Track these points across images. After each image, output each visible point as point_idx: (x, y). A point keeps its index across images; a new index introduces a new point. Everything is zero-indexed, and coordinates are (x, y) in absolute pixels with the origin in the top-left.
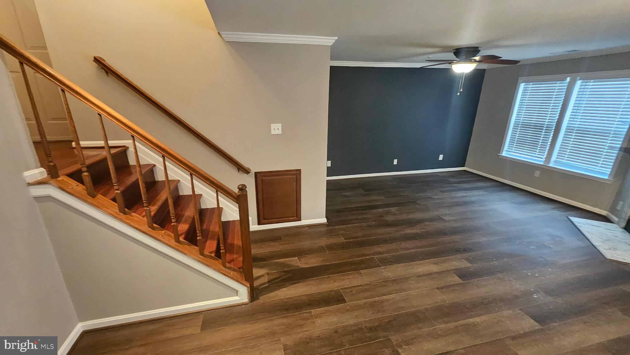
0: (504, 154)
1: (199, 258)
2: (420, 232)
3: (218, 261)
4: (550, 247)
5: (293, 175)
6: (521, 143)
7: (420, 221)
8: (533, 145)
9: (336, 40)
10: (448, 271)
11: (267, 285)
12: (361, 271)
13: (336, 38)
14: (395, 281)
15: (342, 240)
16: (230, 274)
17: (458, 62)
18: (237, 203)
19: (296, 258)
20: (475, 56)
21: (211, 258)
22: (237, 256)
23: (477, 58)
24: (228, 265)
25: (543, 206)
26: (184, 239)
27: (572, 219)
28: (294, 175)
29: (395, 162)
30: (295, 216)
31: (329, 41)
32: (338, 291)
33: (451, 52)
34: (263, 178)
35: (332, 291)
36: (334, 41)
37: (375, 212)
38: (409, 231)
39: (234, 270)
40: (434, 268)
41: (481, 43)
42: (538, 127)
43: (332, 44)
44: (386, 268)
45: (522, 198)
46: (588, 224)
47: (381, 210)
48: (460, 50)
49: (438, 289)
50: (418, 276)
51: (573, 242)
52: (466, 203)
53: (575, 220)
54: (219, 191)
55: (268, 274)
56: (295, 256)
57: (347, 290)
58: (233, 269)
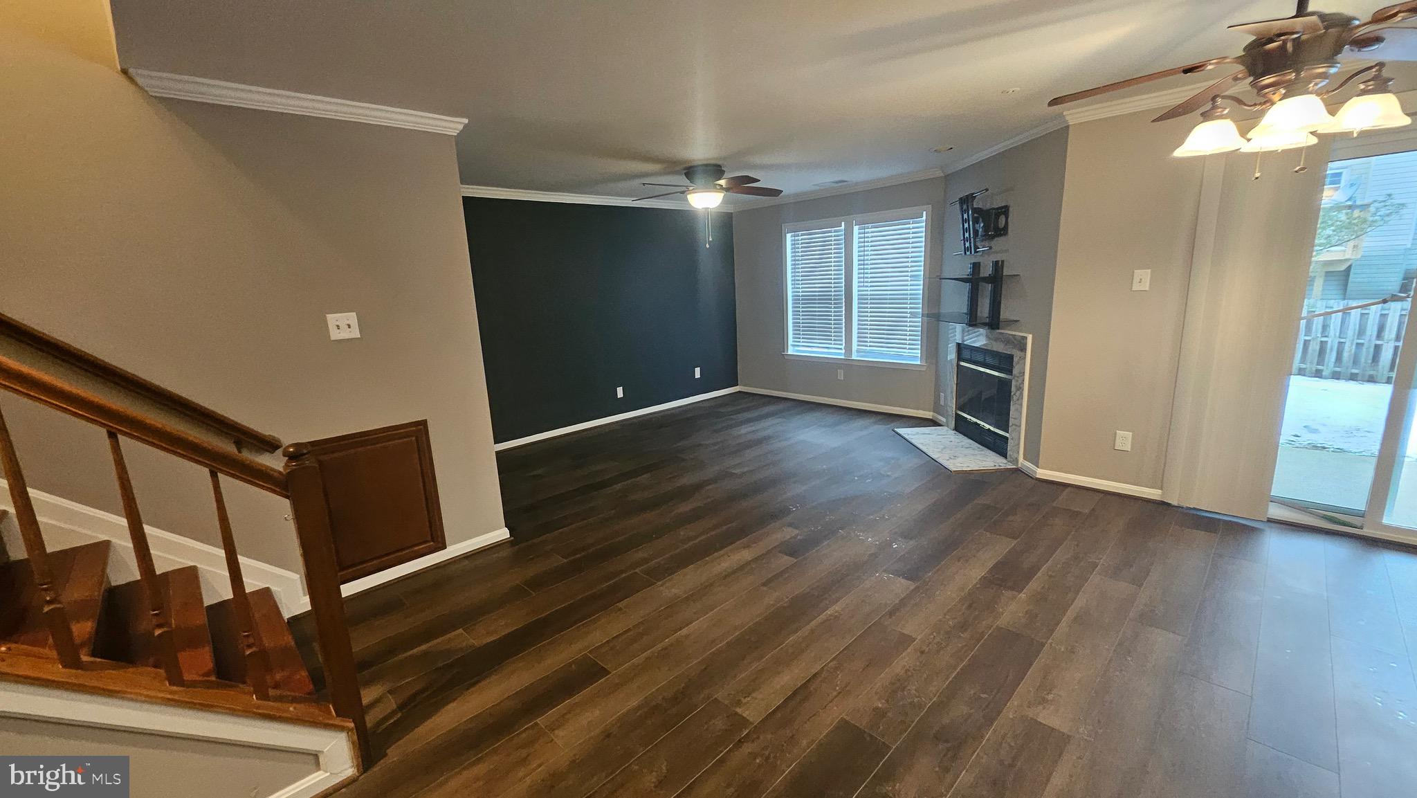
0: (791, 351)
1: (171, 693)
2: (702, 505)
3: (238, 689)
4: (888, 476)
5: (408, 435)
6: (807, 331)
7: (698, 487)
8: (825, 334)
9: (466, 126)
10: (769, 552)
11: (399, 715)
12: (620, 605)
13: (466, 121)
14: (690, 598)
15: (558, 561)
16: (288, 711)
17: (694, 191)
18: (287, 497)
19: (461, 630)
20: (720, 179)
21: (208, 685)
22: (286, 673)
23: (722, 182)
24: (272, 692)
25: (860, 422)
26: (93, 655)
27: (898, 430)
28: (412, 436)
29: (620, 392)
30: (429, 538)
31: (453, 125)
32: (585, 656)
33: (681, 174)
34: (322, 458)
35: (570, 664)
36: (461, 127)
37: (610, 492)
38: (685, 508)
39: (294, 700)
40: (746, 555)
41: (725, 159)
42: (825, 299)
43: (458, 134)
44: (664, 583)
45: (831, 418)
46: (918, 433)
47: (618, 487)
48: (695, 169)
49: (764, 584)
50: (725, 577)
51: (910, 462)
52: (759, 442)
53: (902, 431)
54: (222, 471)
55: (390, 692)
56: (455, 628)
57: (604, 650)
58: (290, 699)
